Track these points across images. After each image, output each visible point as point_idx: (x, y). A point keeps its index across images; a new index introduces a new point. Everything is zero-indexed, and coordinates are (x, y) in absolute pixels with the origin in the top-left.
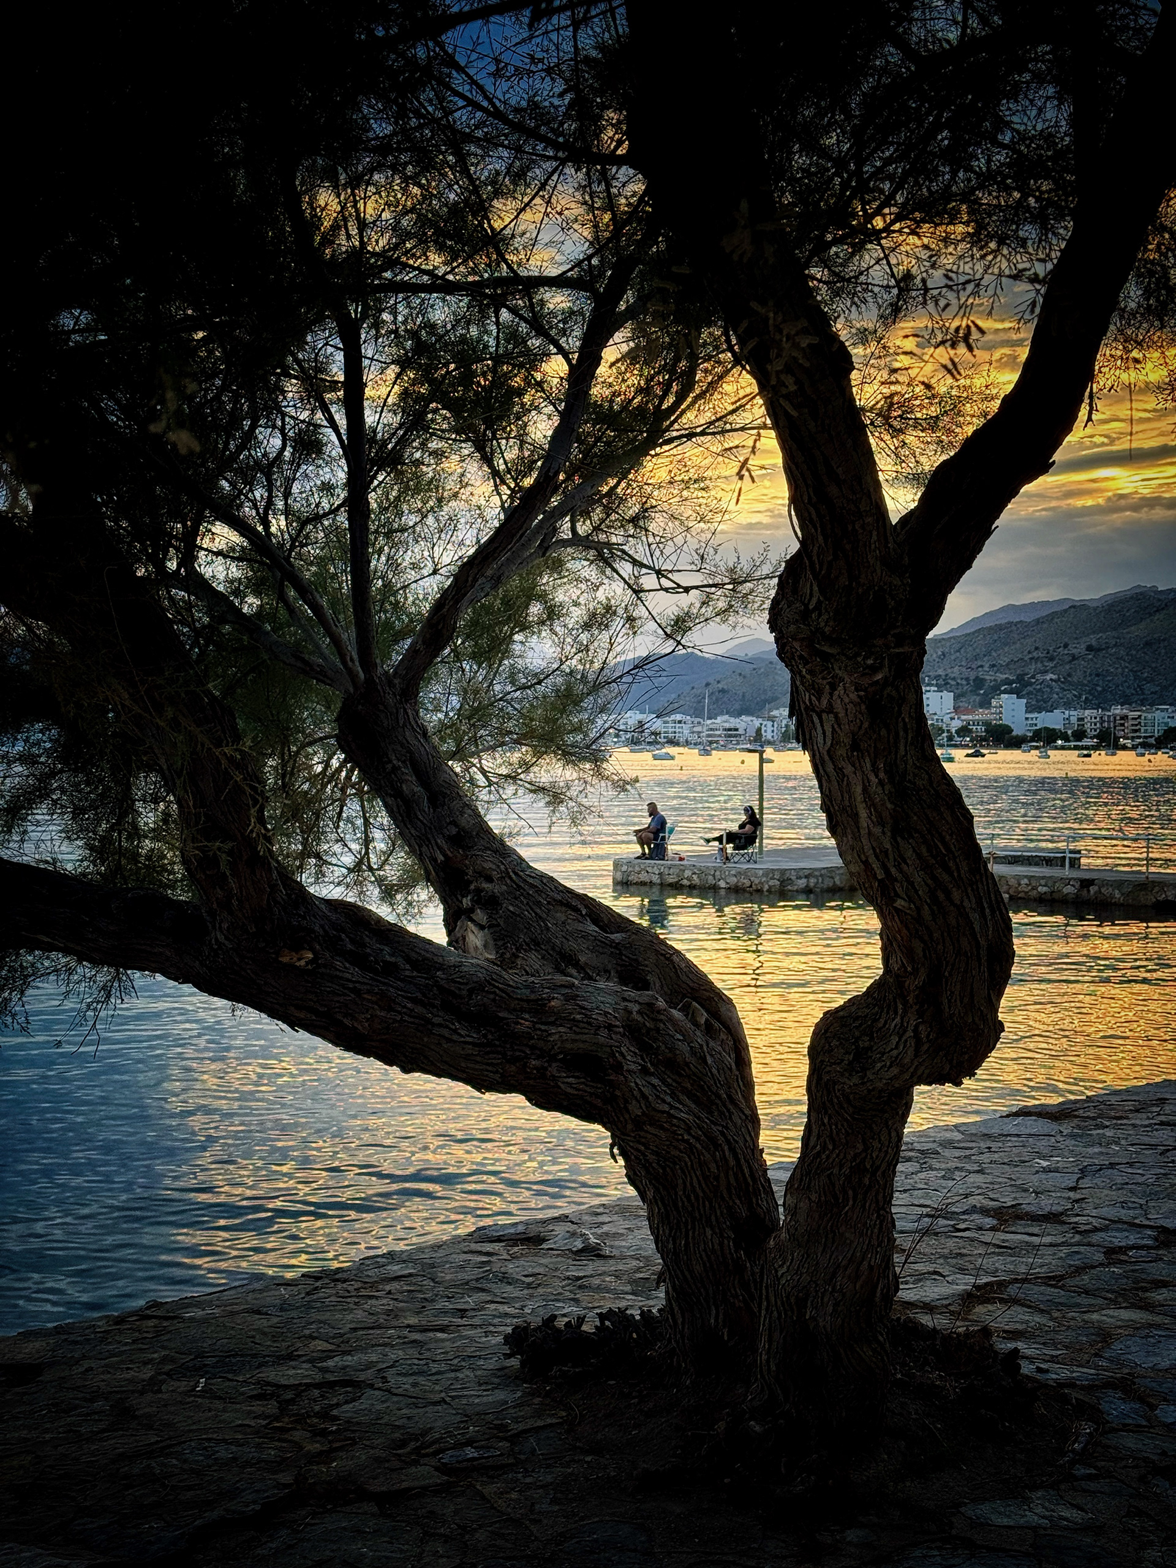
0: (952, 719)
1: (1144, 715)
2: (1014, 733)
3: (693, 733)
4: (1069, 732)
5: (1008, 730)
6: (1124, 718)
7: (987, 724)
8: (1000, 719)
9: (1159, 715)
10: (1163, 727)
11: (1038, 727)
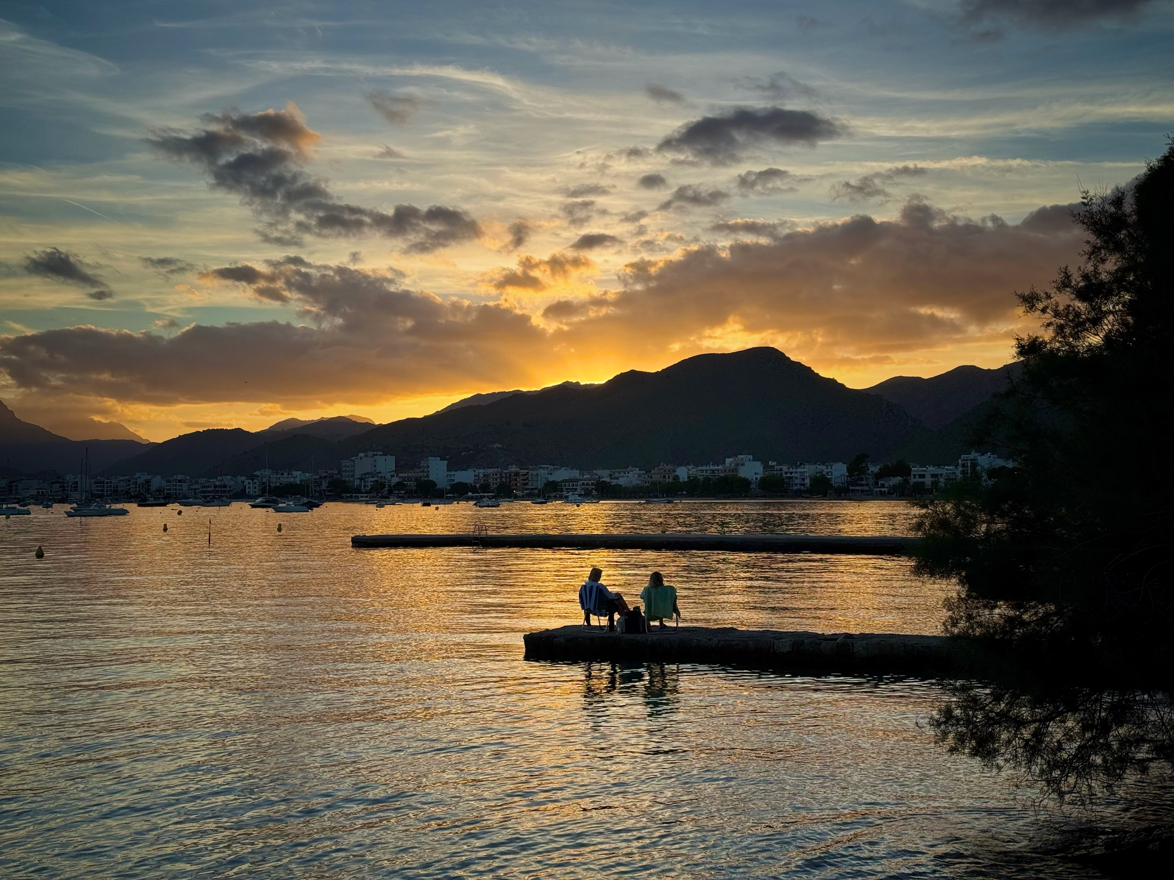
0: (392, 476)
1: (530, 472)
2: (438, 487)
3: (191, 489)
4: (478, 485)
5: (433, 484)
6: (517, 474)
7: (417, 479)
8: (428, 476)
9: (542, 472)
10: (544, 481)
11: (455, 482)
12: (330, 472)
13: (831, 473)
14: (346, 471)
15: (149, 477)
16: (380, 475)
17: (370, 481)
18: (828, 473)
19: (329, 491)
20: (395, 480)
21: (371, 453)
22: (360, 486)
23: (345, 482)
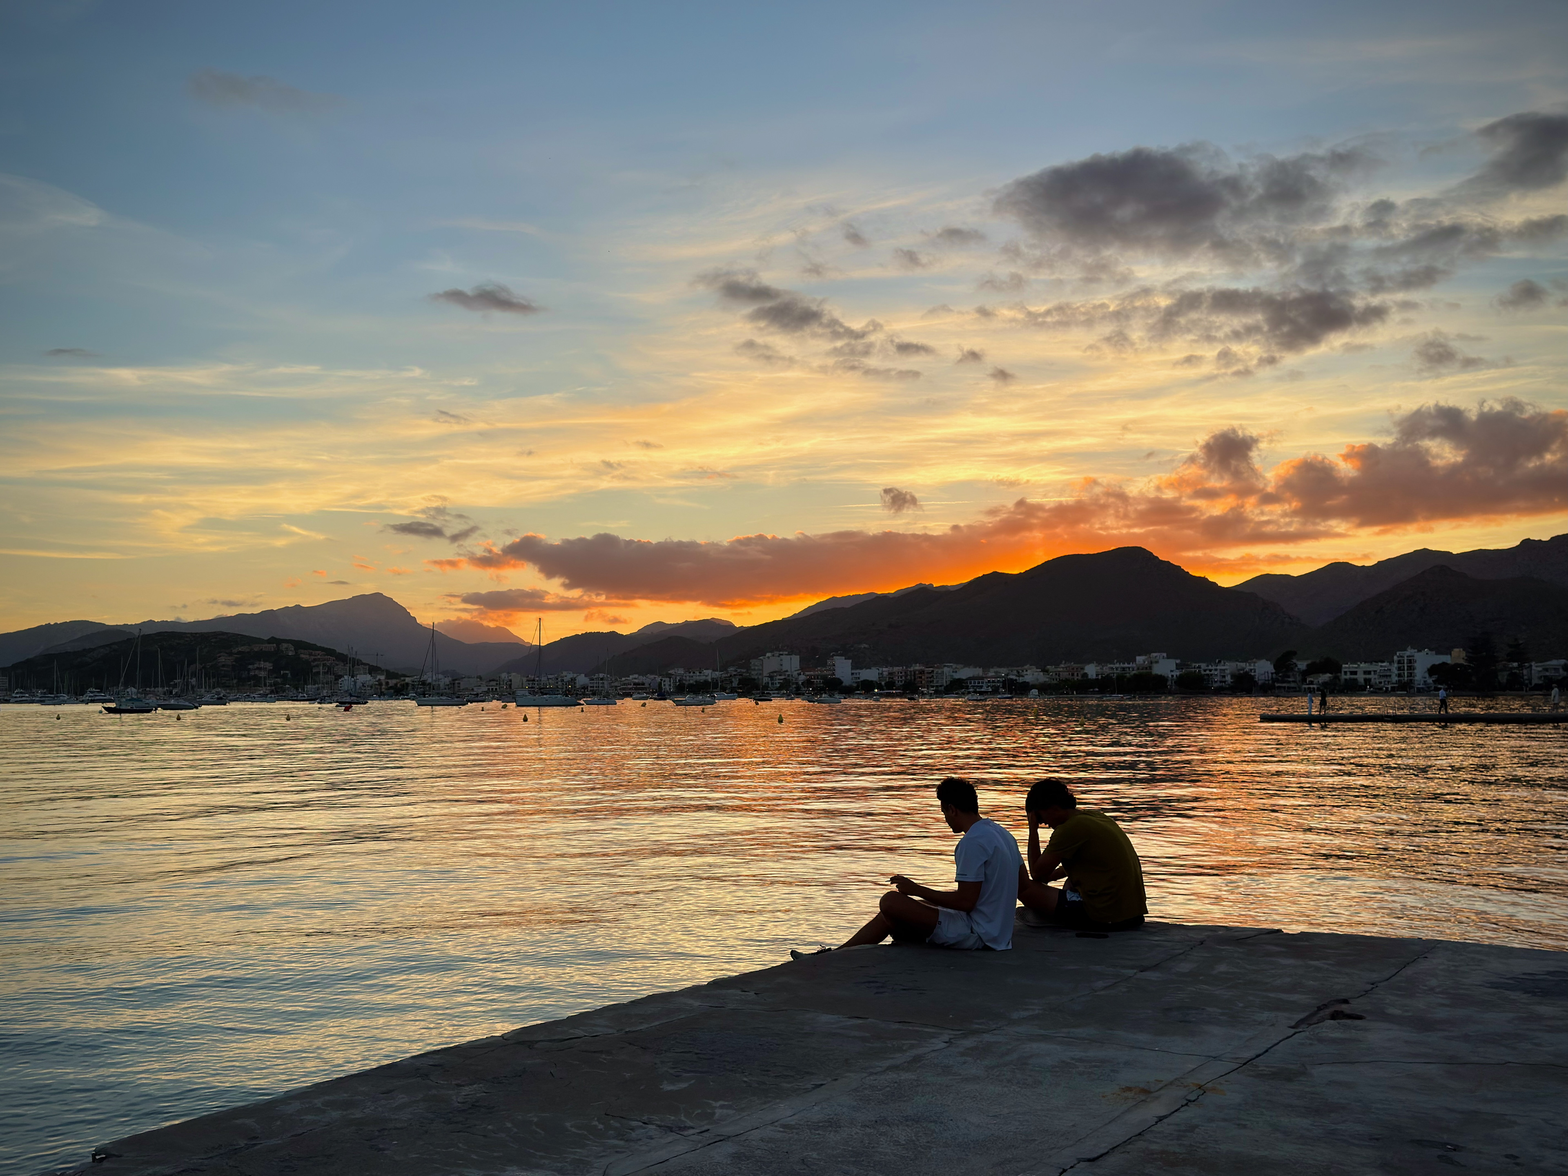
0: (799, 674)
1: (936, 670)
2: (844, 684)
3: (612, 687)
4: (883, 683)
5: (839, 682)
6: (922, 672)
7: (824, 678)
8: (834, 674)
9: (946, 669)
10: (949, 679)
11: (862, 679)
12: (739, 670)
13: (1255, 670)
14: (754, 670)
15: (575, 675)
16: (787, 673)
17: (779, 679)
18: (1251, 670)
19: (740, 688)
20: (802, 678)
21: (777, 653)
22: (768, 683)
23: (754, 679)
